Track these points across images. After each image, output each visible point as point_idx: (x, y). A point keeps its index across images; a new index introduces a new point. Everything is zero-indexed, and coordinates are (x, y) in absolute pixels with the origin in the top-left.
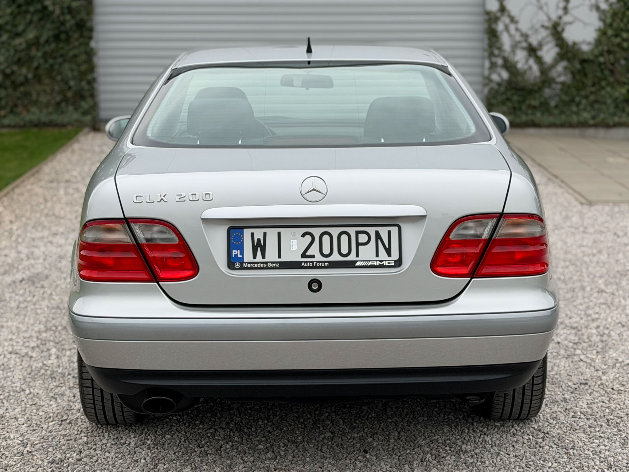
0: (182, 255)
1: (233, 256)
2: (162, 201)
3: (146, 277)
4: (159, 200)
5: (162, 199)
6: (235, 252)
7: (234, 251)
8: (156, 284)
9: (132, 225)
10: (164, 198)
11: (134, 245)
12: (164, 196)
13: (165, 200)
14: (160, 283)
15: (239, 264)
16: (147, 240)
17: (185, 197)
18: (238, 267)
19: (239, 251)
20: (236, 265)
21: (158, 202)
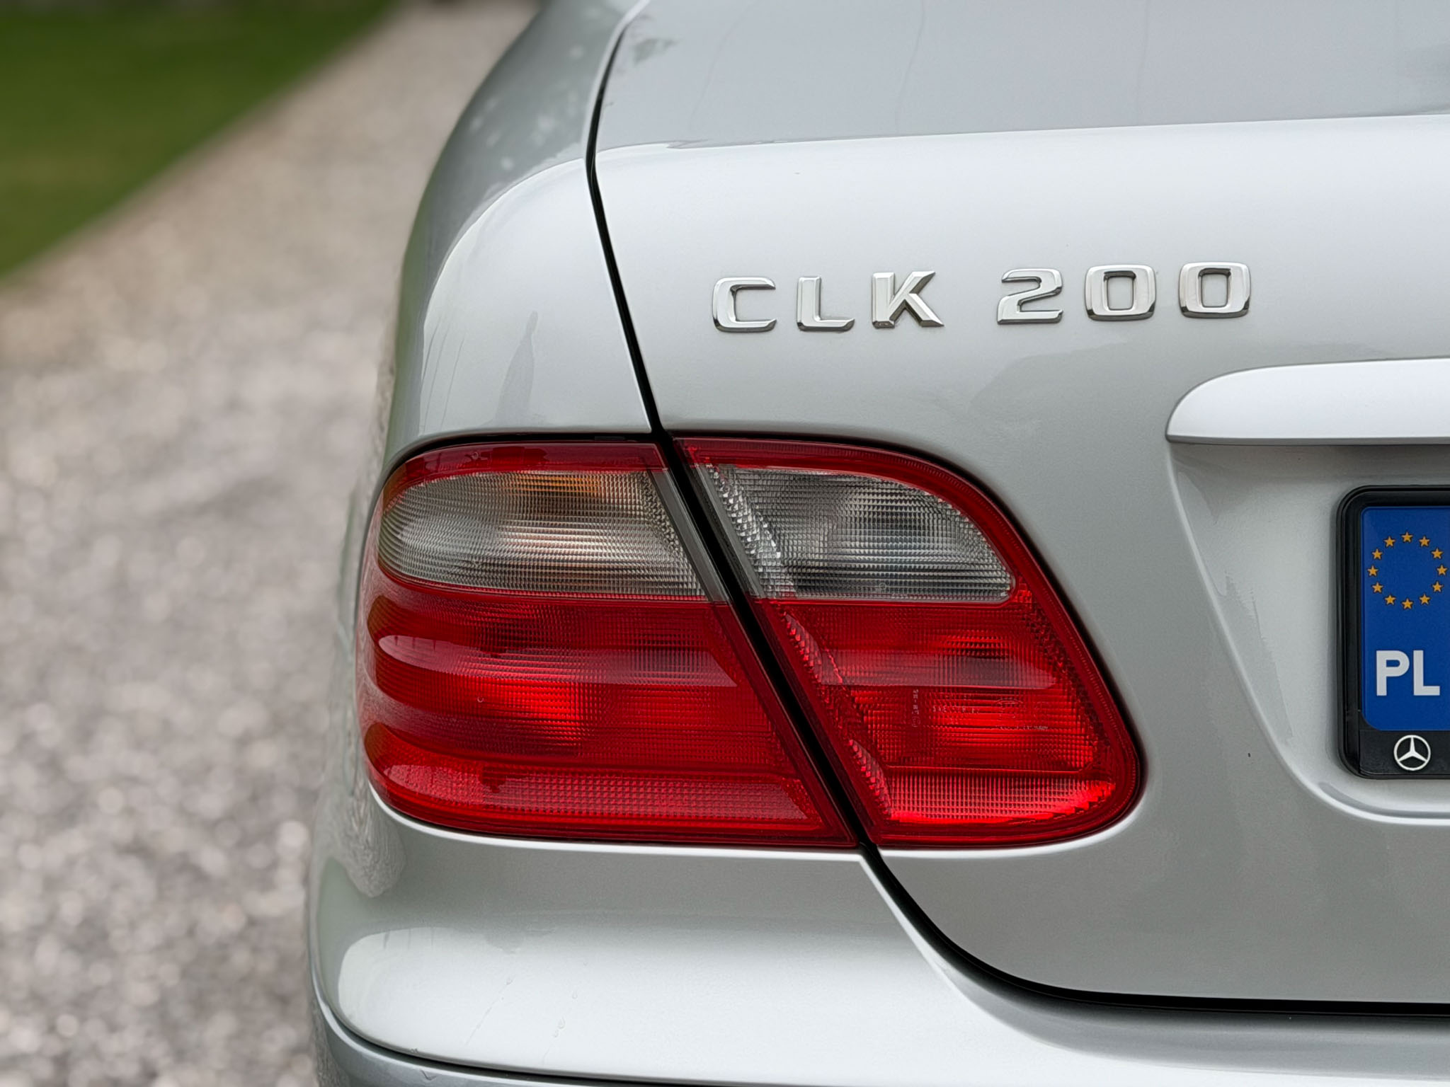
0: (1034, 680)
1: (1382, 690)
2: (906, 318)
3: (798, 814)
4: (884, 316)
5: (906, 307)
6: (1393, 663)
7: (1383, 656)
8: (857, 858)
9: (706, 474)
10: (916, 301)
11: (715, 608)
12: (918, 289)
13: (927, 314)
14: (885, 853)
15: (1420, 748)
16: (806, 576)
17: (1058, 291)
18: (1412, 762)
19: (1419, 655)
20: (1405, 748)
21: (878, 325)
